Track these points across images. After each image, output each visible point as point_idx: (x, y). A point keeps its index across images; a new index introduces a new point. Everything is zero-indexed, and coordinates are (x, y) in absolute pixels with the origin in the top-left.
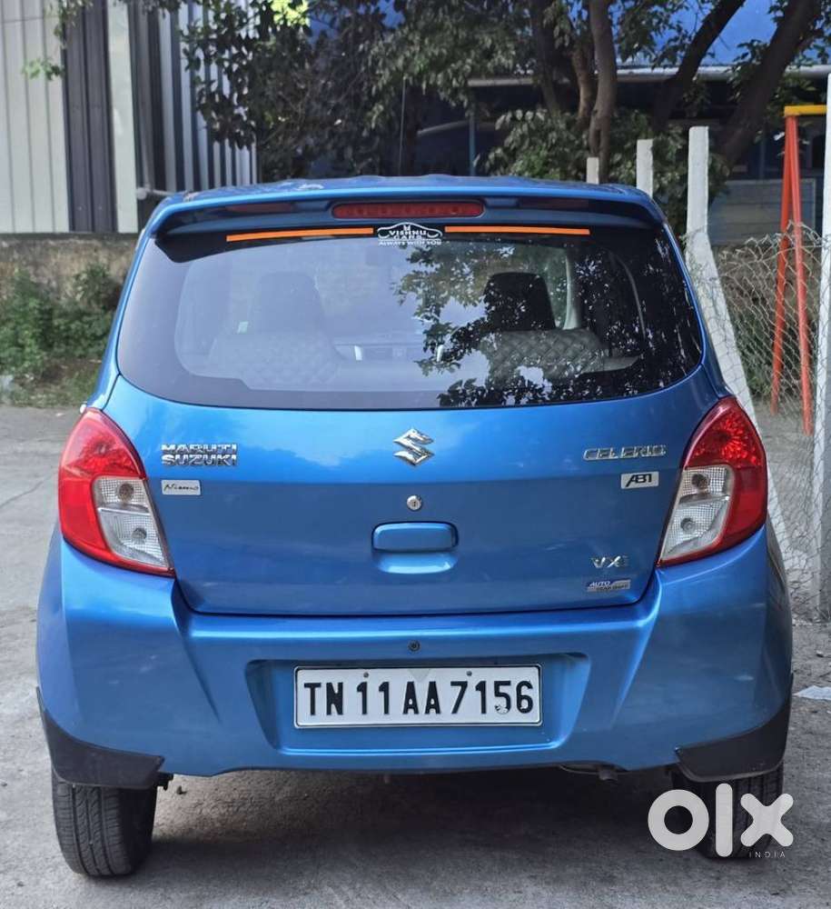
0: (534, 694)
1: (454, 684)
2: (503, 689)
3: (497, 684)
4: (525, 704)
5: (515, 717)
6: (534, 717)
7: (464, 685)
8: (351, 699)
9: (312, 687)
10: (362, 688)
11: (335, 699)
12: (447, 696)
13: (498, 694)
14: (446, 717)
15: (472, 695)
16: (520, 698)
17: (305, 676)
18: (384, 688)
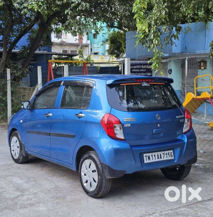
0: (172, 154)
1: (163, 154)
2: (169, 154)
3: (168, 153)
4: (172, 156)
5: (171, 158)
6: (173, 158)
7: (164, 154)
8: (151, 158)
9: (146, 156)
10: (152, 156)
11: (149, 158)
12: (162, 156)
13: (168, 155)
14: (163, 159)
15: (165, 155)
16: (171, 155)
17: (145, 155)
18: (155, 155)
